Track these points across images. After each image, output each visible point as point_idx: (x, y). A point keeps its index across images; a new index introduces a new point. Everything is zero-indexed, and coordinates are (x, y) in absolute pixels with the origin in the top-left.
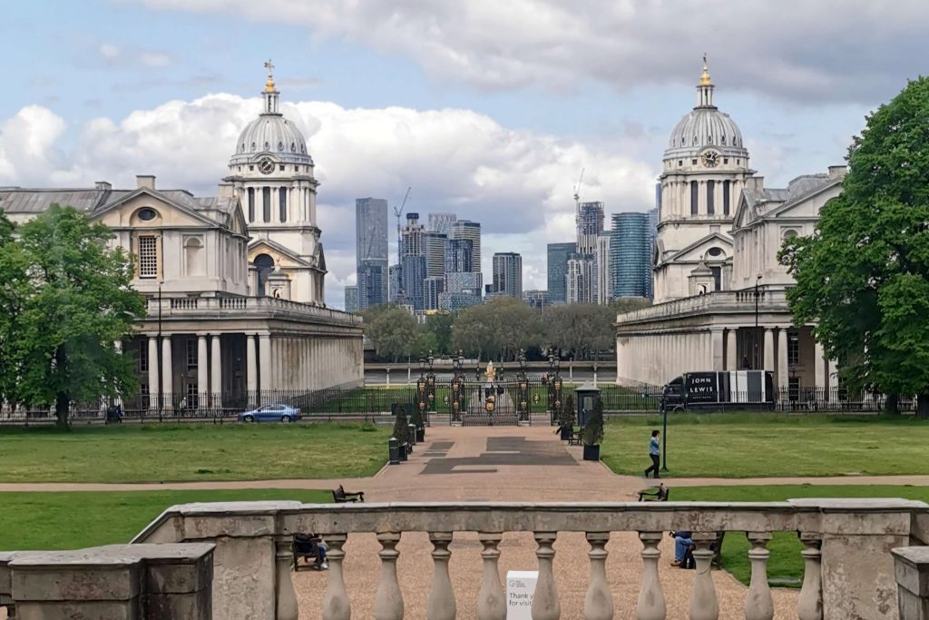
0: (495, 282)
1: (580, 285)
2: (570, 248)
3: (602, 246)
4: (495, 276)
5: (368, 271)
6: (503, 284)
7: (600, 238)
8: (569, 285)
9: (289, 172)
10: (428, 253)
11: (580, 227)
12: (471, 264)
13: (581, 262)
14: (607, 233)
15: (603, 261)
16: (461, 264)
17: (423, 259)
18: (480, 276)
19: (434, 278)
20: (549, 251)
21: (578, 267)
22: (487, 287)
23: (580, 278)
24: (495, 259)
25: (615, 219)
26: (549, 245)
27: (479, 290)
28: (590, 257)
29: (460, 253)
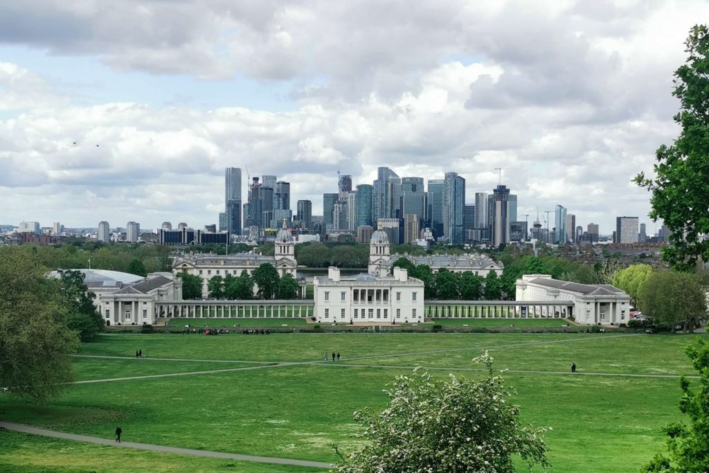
0: (298, 215)
1: (340, 217)
2: (335, 197)
3: (351, 198)
4: (298, 212)
5: (233, 206)
6: (302, 216)
7: (350, 194)
8: (335, 217)
9: (289, 242)
10: (263, 198)
11: (340, 187)
12: (286, 205)
13: (341, 205)
14: (354, 192)
15: (351, 205)
16: (281, 205)
17: (261, 201)
18: (291, 211)
19: (267, 212)
20: (324, 197)
21: (339, 207)
22: (294, 216)
23: (340, 213)
24: (298, 203)
25: (357, 187)
26: (324, 194)
27: (290, 219)
28: (345, 203)
29: (281, 199)
